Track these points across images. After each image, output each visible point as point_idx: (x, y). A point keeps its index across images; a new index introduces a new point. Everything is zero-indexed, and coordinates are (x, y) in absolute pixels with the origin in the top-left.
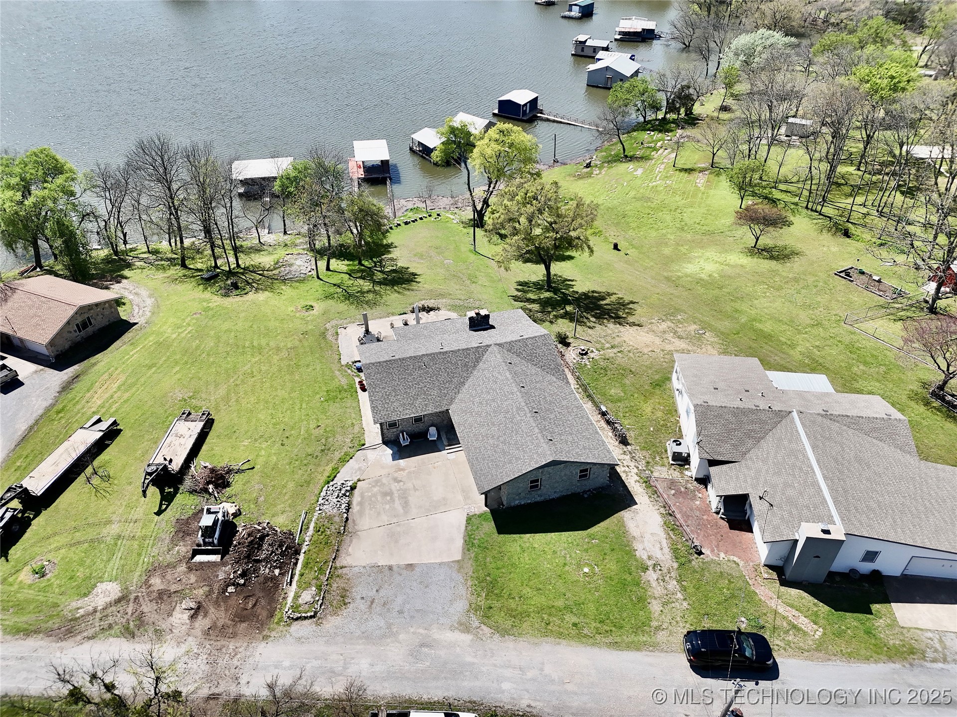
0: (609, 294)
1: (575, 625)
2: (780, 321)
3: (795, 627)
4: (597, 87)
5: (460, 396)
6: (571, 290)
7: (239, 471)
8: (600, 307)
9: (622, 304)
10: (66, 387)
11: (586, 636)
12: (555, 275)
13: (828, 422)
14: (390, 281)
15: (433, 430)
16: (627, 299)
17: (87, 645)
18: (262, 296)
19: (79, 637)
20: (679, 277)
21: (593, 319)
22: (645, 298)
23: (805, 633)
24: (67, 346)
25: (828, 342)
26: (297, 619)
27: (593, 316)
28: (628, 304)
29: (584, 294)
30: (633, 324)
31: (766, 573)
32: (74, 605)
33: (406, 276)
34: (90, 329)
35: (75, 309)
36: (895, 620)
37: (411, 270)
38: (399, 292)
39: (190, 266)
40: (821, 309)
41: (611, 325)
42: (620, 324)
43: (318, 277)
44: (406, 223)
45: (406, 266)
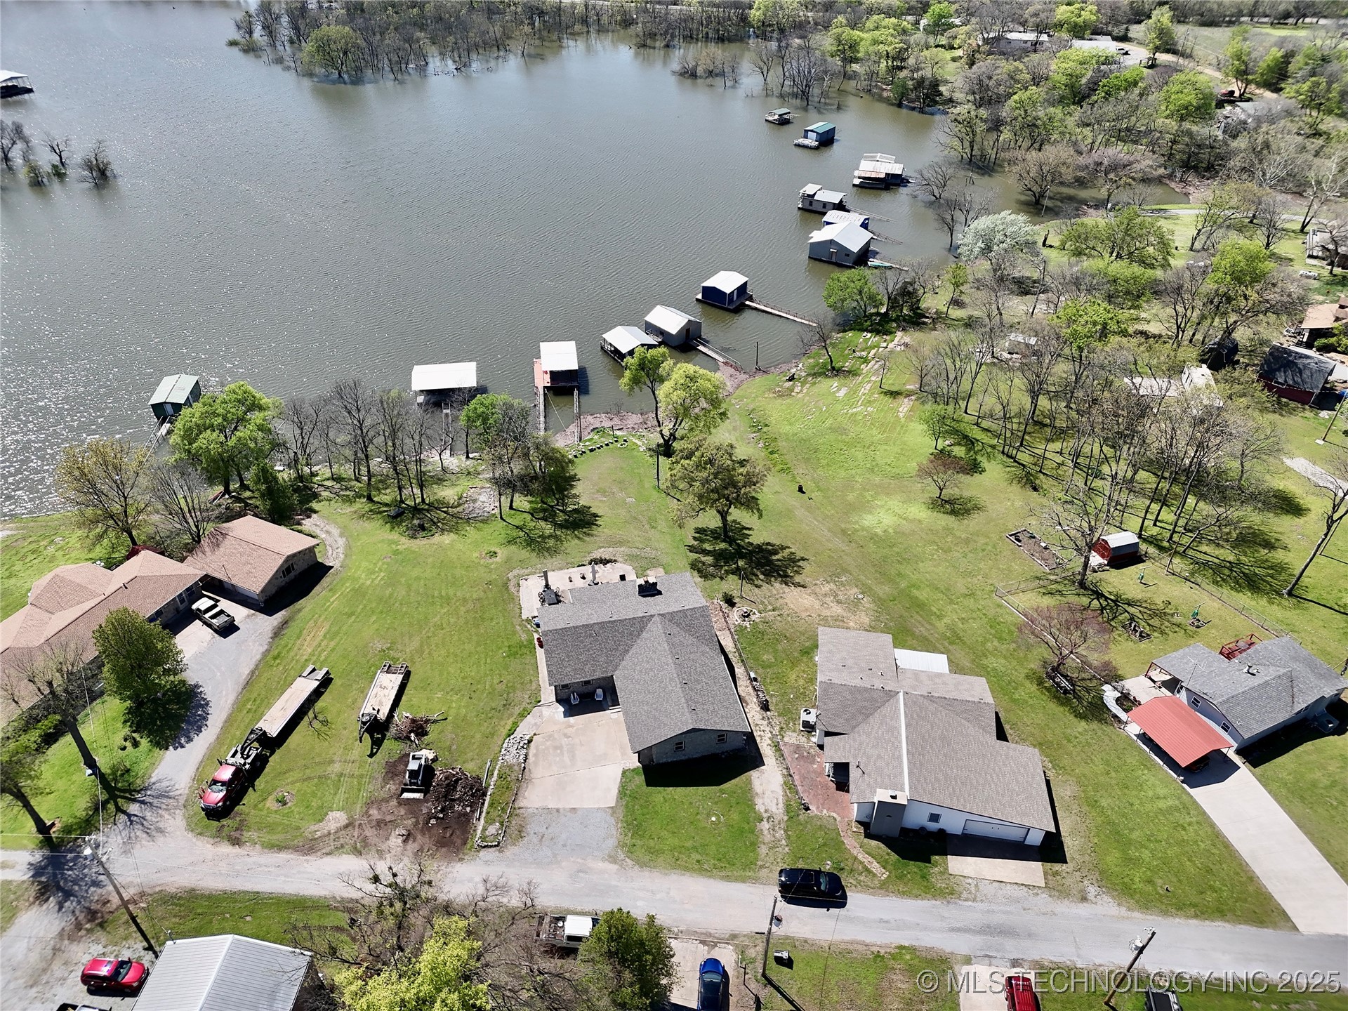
0: (783, 548)
1: (698, 861)
2: (937, 589)
3: (867, 870)
4: (820, 260)
5: (624, 663)
6: (747, 541)
7: (435, 721)
8: (770, 563)
9: (793, 561)
10: (278, 633)
11: (706, 870)
12: (734, 521)
13: (927, 703)
14: (571, 523)
15: (599, 691)
16: (799, 555)
17: (328, 859)
18: (447, 539)
19: (319, 853)
20: (857, 531)
21: (762, 577)
22: (817, 554)
23: (874, 875)
24: (274, 591)
25: (974, 615)
26: (485, 847)
27: (763, 573)
28: (799, 560)
29: (759, 546)
30: (799, 585)
31: (856, 828)
32: (313, 828)
33: (588, 518)
34: (292, 574)
35: (283, 558)
36: (947, 869)
37: (593, 510)
38: (579, 538)
39: (375, 499)
40: (980, 577)
41: (777, 585)
42: (786, 584)
43: (501, 518)
44: (592, 450)
45: (587, 505)
